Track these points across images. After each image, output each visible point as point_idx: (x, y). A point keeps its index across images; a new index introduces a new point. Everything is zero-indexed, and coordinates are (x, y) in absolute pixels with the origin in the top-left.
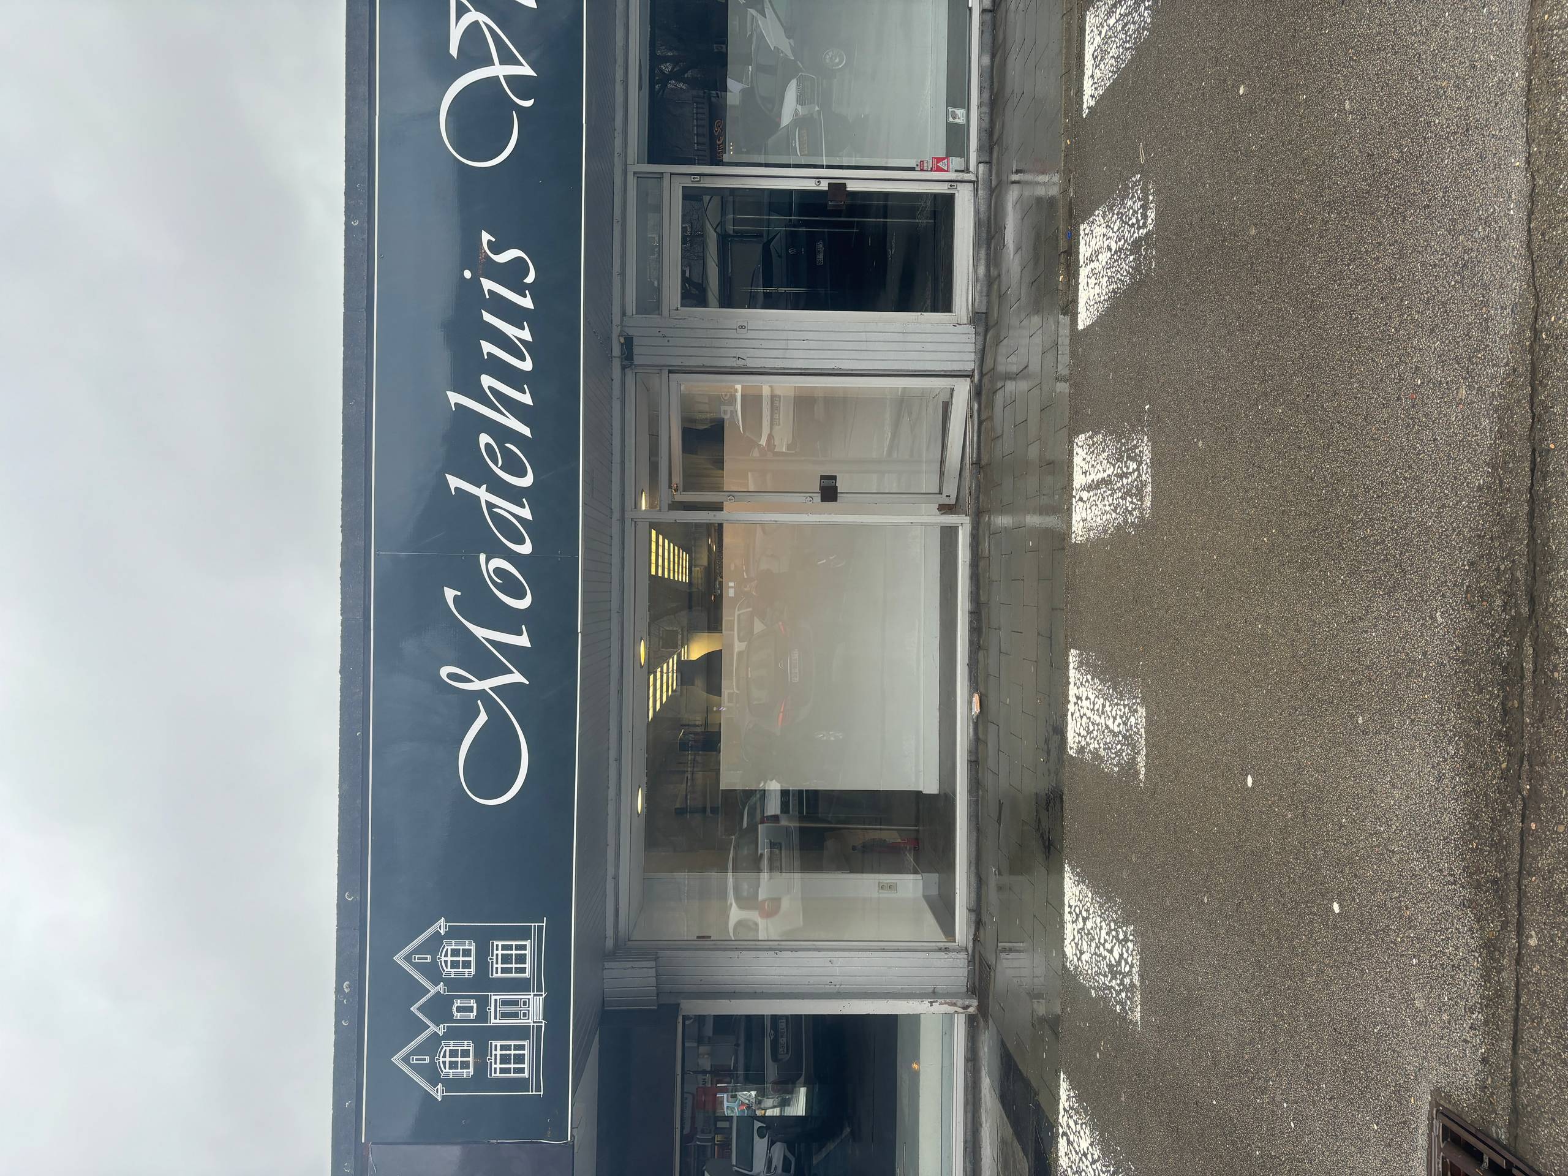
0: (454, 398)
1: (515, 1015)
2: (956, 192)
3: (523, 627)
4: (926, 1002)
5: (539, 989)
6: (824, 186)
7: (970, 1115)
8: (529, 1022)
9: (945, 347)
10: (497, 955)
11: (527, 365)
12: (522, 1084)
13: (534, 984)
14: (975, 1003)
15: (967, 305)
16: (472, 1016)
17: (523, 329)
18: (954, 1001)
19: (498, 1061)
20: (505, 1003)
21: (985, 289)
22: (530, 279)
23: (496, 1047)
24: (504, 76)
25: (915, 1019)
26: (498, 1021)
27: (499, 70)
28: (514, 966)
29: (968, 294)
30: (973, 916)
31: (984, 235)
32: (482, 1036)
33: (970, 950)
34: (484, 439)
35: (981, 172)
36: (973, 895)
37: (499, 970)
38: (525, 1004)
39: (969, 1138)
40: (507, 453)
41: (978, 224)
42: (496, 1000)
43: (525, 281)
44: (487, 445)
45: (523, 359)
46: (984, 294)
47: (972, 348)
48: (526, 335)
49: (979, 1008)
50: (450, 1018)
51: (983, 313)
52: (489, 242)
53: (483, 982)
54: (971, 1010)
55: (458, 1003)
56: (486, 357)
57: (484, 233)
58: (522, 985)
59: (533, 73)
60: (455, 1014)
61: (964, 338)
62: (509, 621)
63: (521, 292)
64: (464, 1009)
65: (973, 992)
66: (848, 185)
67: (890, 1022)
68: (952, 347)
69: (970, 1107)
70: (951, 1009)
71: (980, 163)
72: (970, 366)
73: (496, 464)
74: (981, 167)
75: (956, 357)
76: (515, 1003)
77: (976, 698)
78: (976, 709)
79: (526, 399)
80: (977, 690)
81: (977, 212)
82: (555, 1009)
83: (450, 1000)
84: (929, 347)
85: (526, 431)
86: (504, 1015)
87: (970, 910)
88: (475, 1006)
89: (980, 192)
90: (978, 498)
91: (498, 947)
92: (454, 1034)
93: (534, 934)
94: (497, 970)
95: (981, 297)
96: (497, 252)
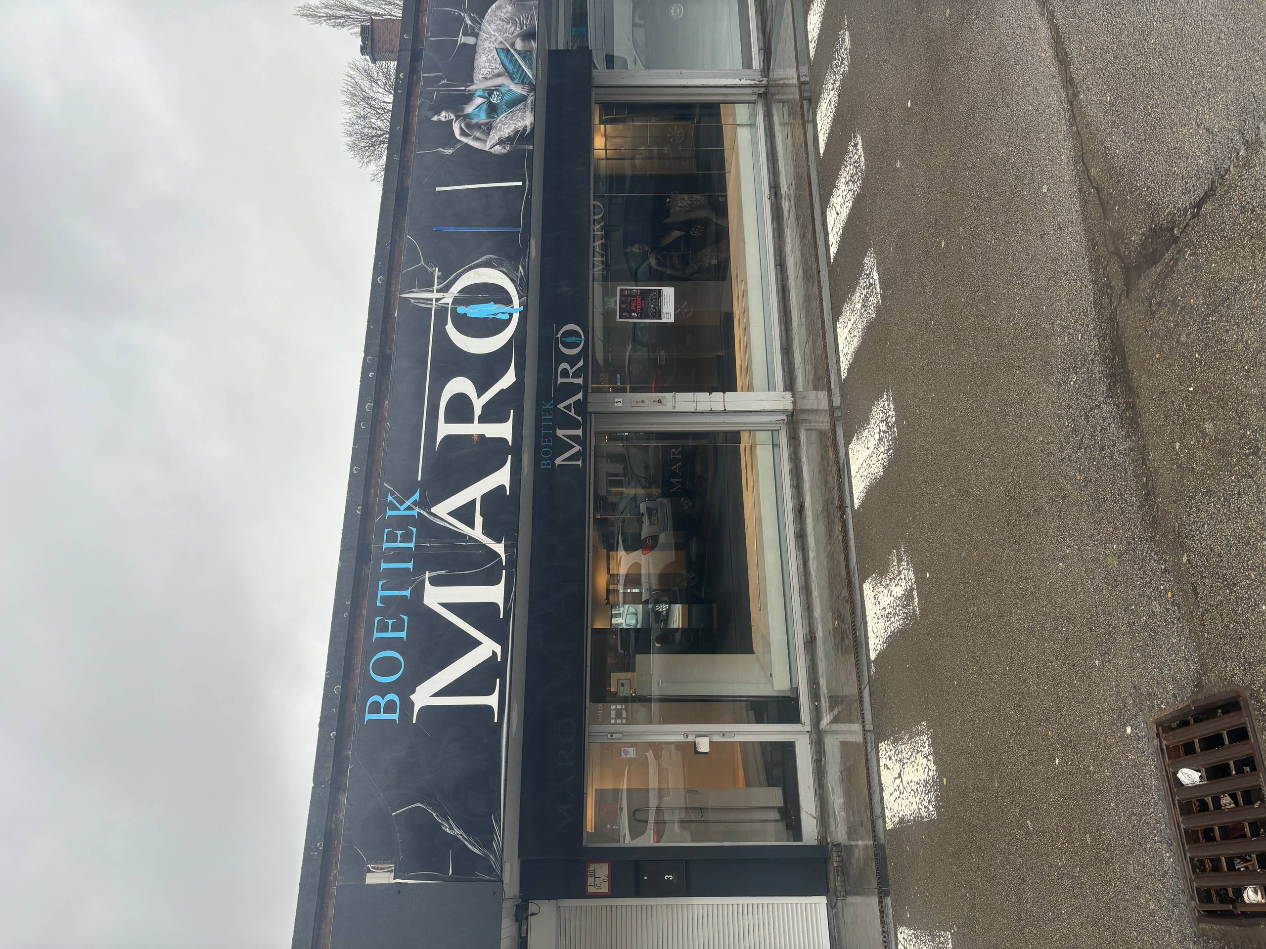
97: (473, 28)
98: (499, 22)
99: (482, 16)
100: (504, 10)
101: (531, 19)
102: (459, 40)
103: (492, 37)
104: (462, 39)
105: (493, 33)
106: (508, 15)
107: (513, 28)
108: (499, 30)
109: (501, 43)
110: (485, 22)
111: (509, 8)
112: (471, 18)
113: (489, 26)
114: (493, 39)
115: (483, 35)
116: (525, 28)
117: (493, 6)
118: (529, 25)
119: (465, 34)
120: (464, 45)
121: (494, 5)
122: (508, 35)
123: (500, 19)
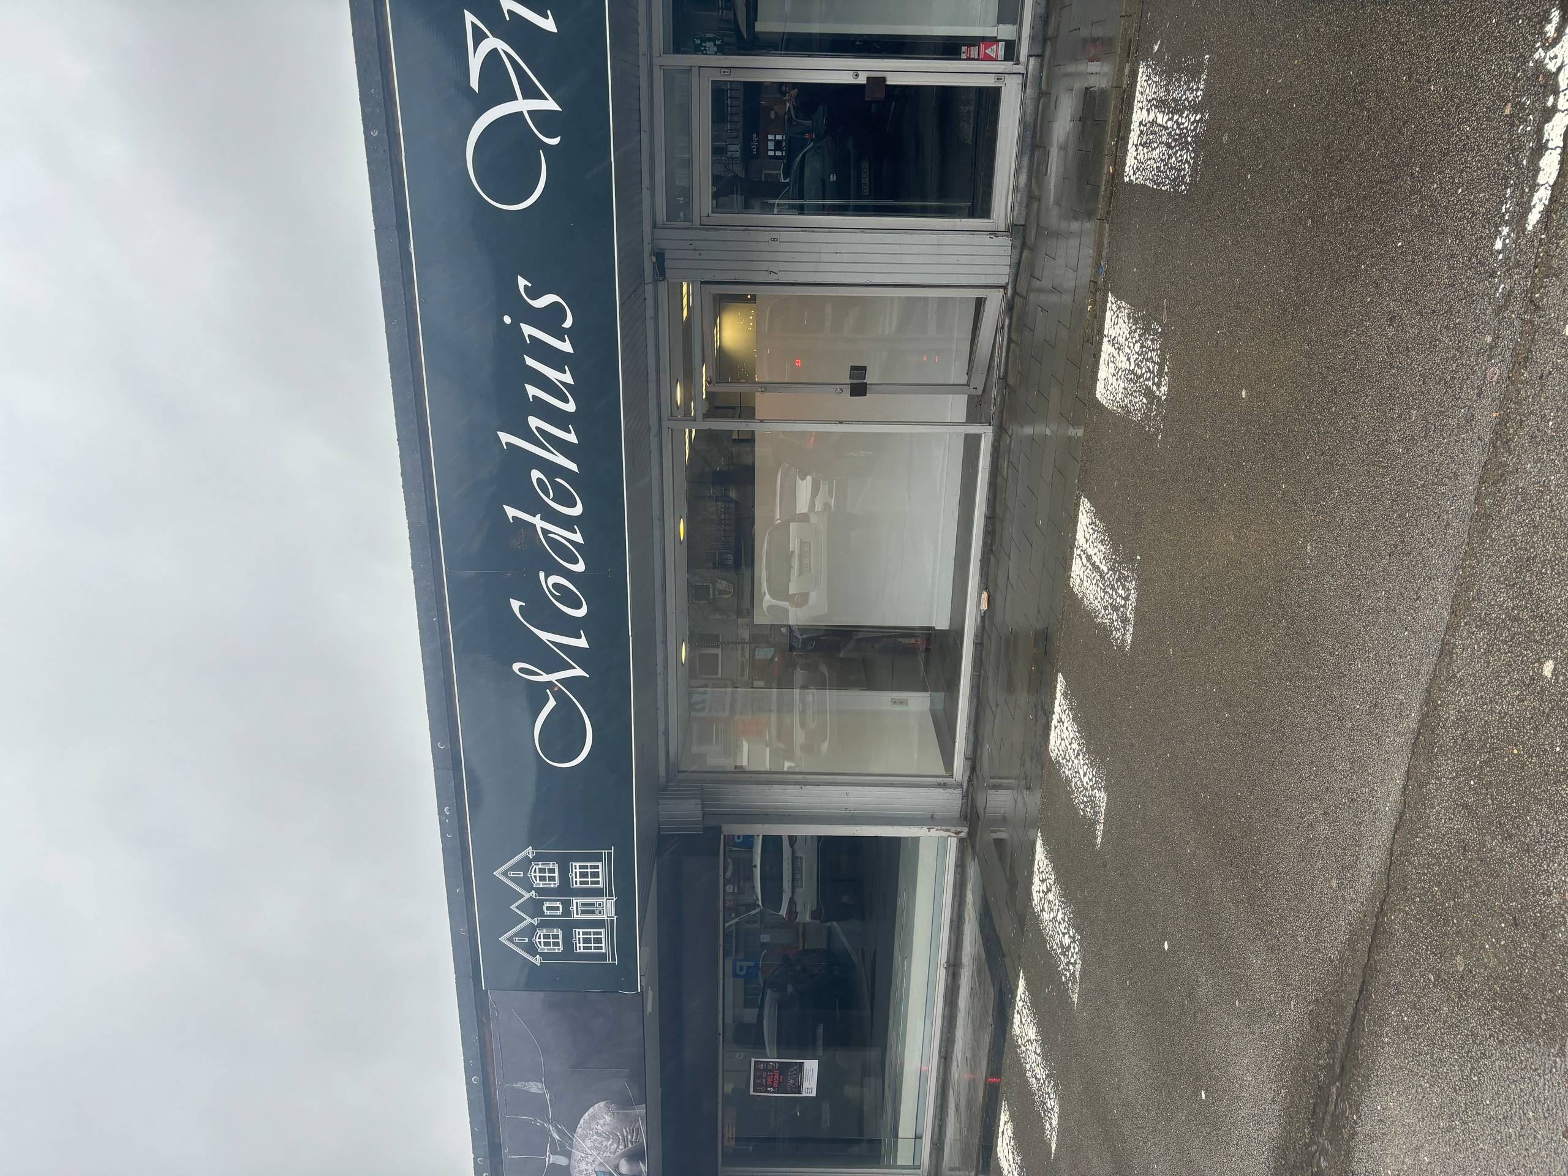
0: (505, 438)
1: (593, 912)
2: (1003, 85)
3: (581, 631)
4: (925, 829)
5: (611, 895)
6: (862, 80)
7: (956, 904)
8: (605, 917)
9: (978, 260)
10: (576, 872)
11: (570, 407)
12: (603, 956)
13: (606, 891)
14: (966, 830)
15: (1006, 211)
16: (559, 913)
17: (564, 372)
18: (949, 828)
19: (581, 942)
20: (583, 905)
21: (1025, 200)
22: (568, 323)
23: (579, 934)
24: (528, 112)
25: (916, 840)
26: (579, 916)
27: (522, 105)
28: (589, 880)
29: (1007, 199)
30: (969, 763)
31: (1029, 140)
32: (568, 927)
33: (965, 788)
34: (536, 474)
35: (1031, 67)
36: (970, 747)
37: (578, 883)
38: (600, 905)
39: (955, 918)
40: (557, 487)
41: (1024, 126)
42: (577, 903)
43: (563, 326)
44: (539, 480)
45: (566, 401)
46: (1024, 205)
47: (1007, 261)
48: (568, 378)
49: (969, 833)
50: (542, 914)
51: (1021, 225)
52: (526, 286)
53: (565, 890)
54: (962, 835)
55: (547, 904)
56: (531, 400)
57: (520, 278)
58: (599, 893)
59: (557, 108)
60: (546, 911)
61: (1001, 250)
62: (570, 627)
63: (559, 335)
64: (553, 908)
65: (965, 819)
66: (888, 79)
67: (894, 843)
68: (988, 260)
69: (957, 899)
70: (946, 834)
71: (1031, 56)
72: (1004, 280)
73: (548, 496)
74: (1032, 60)
75: (990, 270)
76: (593, 904)
77: (985, 595)
78: (984, 606)
79: (572, 438)
80: (986, 589)
81: (1023, 112)
82: (624, 907)
83: (541, 902)
84: (963, 260)
85: (573, 467)
86: (584, 912)
87: (966, 758)
88: (561, 906)
89: (1028, 90)
90: (1002, 412)
91: (576, 867)
92: (545, 924)
93: (605, 857)
94: (576, 882)
95: (1020, 209)
96: (535, 297)
97: (562, 1146)
98: (595, 1137)
99: (573, 1130)
100: (601, 1122)
101: (638, 1134)
102: (547, 1159)
103: (589, 1156)
104: (551, 1159)
105: (590, 1152)
106: (606, 1128)
107: (615, 1146)
108: (596, 1148)
109: (601, 1164)
110: (577, 1138)
111: (608, 1118)
112: (559, 1131)
113: (584, 1142)
114: (590, 1159)
115: (577, 1154)
116: (630, 1145)
117: (586, 1116)
118: (636, 1142)
119: (553, 1153)
120: (553, 1166)
121: (587, 1114)
122: (608, 1154)
123: (596, 1133)
